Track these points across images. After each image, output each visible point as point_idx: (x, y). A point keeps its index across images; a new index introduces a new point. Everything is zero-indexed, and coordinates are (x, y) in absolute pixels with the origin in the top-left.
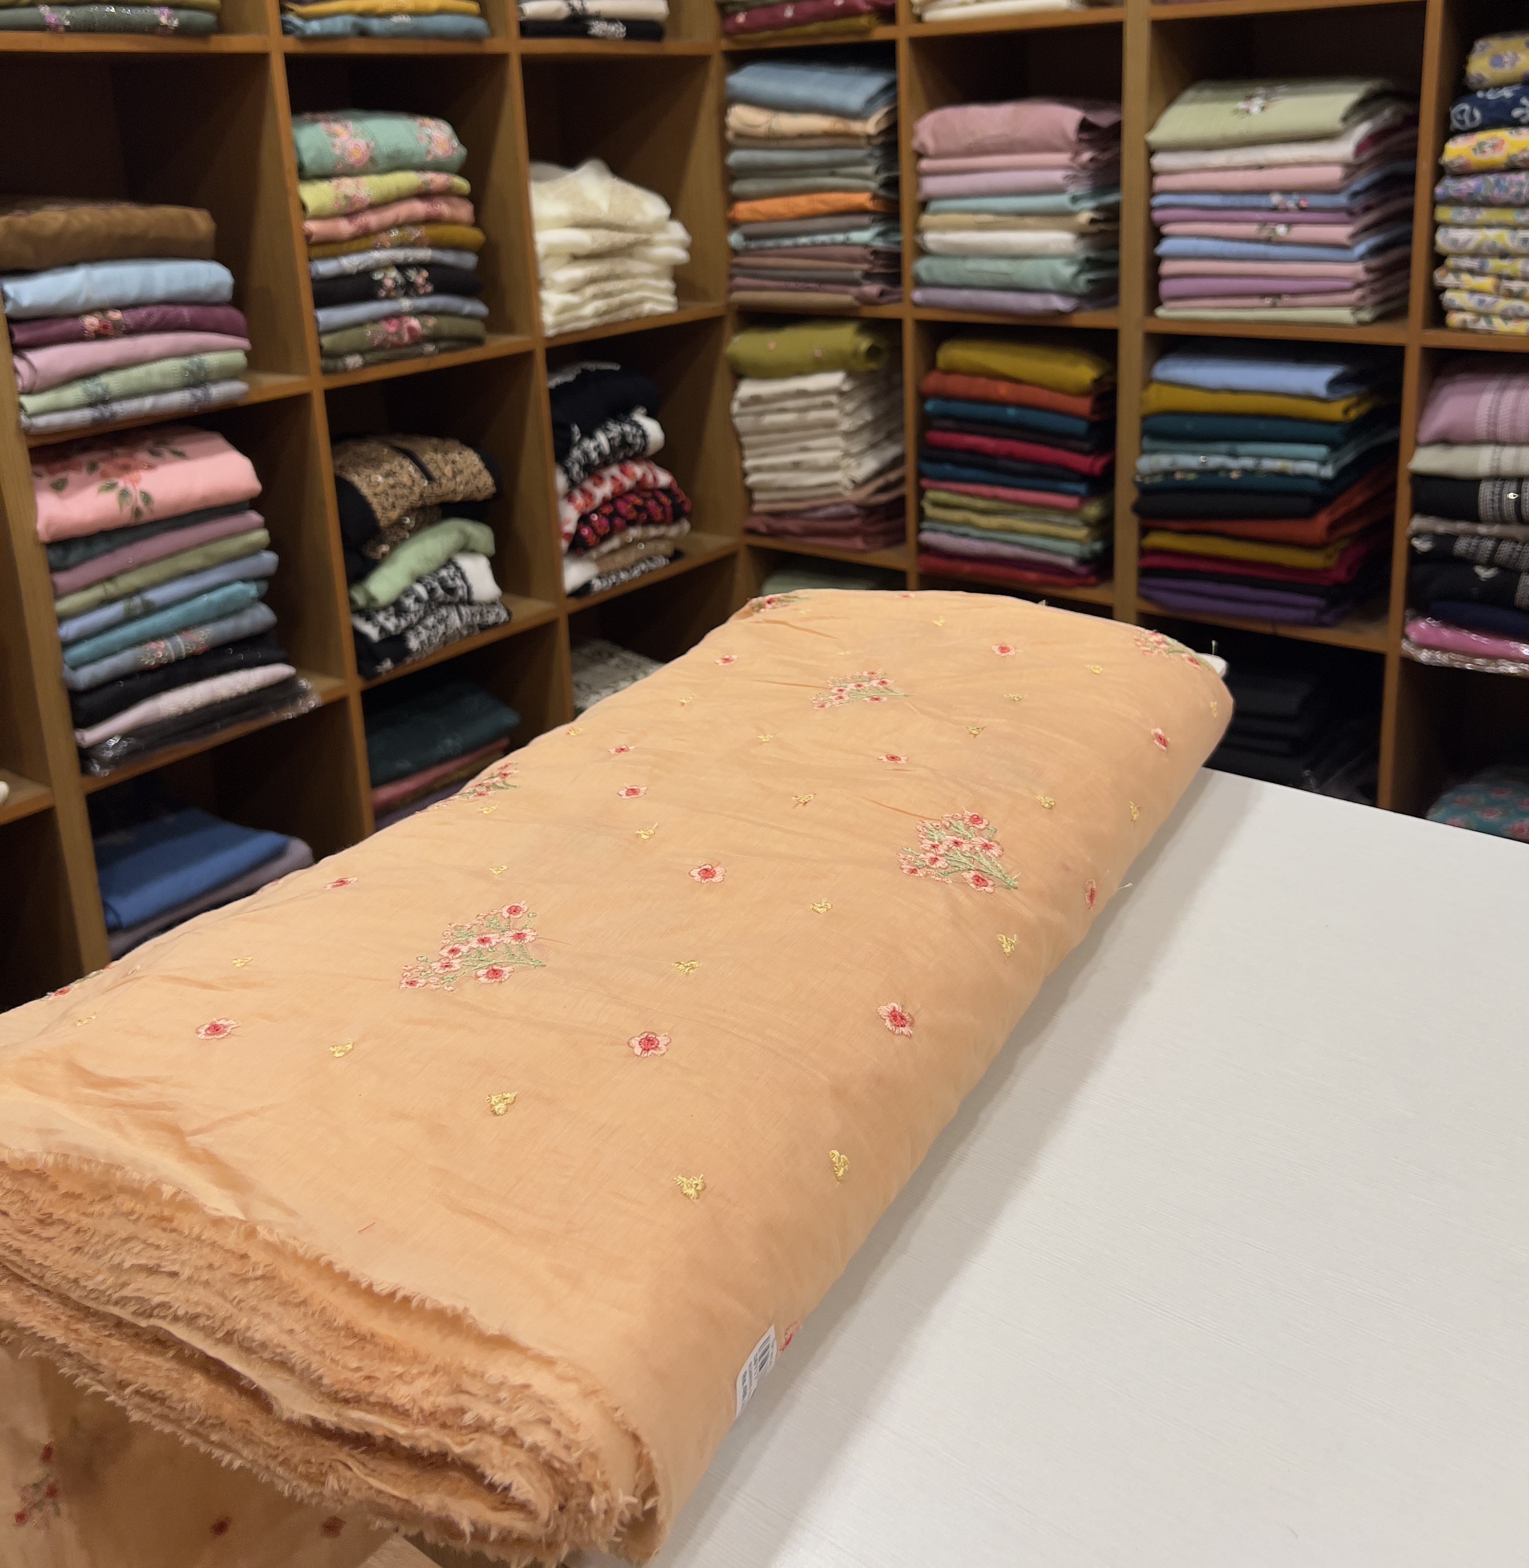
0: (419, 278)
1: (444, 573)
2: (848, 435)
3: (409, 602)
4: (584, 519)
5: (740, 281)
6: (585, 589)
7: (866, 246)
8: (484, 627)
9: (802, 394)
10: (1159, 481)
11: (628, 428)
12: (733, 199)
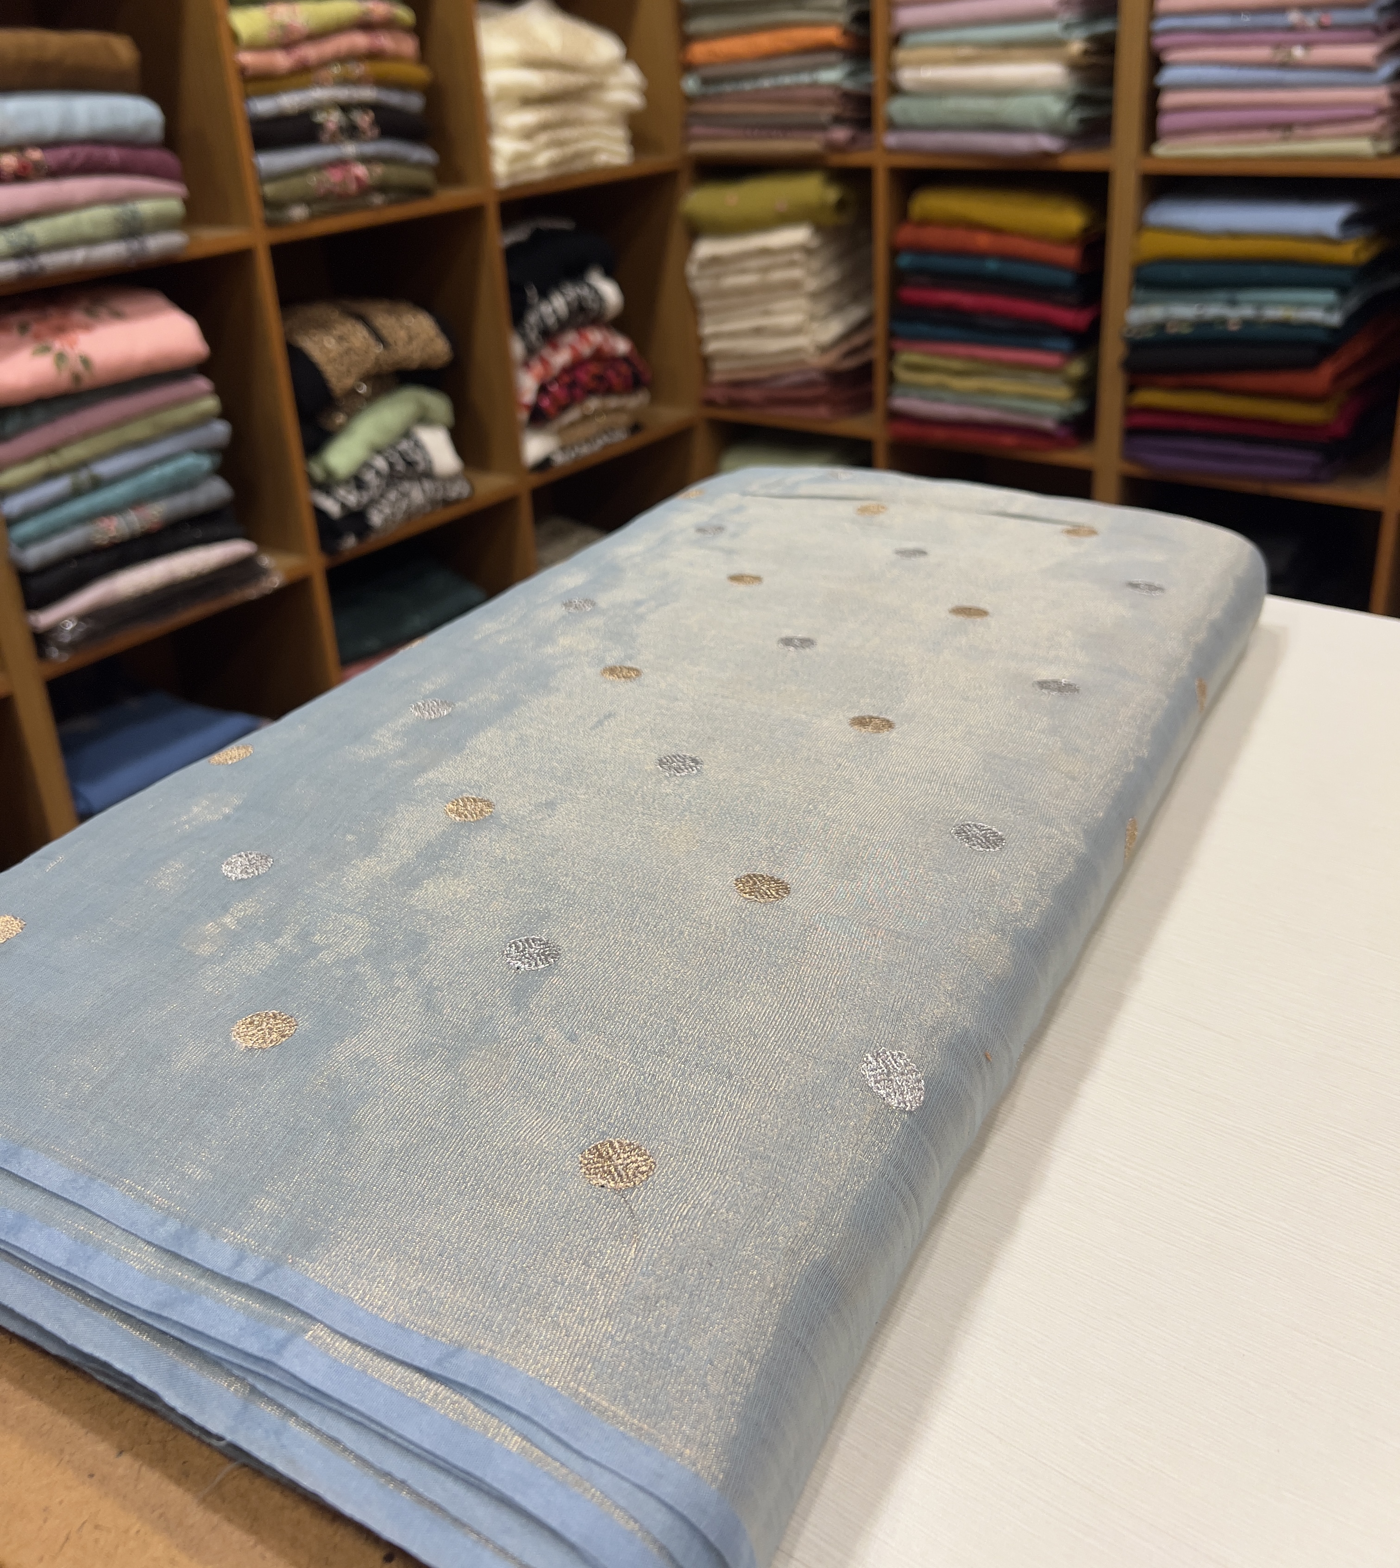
0: (364, 120)
2: (815, 296)
3: (370, 477)
4: (543, 389)
5: (696, 131)
6: (545, 464)
7: (834, 87)
8: (447, 503)
9: (765, 252)
10: (1150, 335)
11: (585, 292)
12: (686, 40)
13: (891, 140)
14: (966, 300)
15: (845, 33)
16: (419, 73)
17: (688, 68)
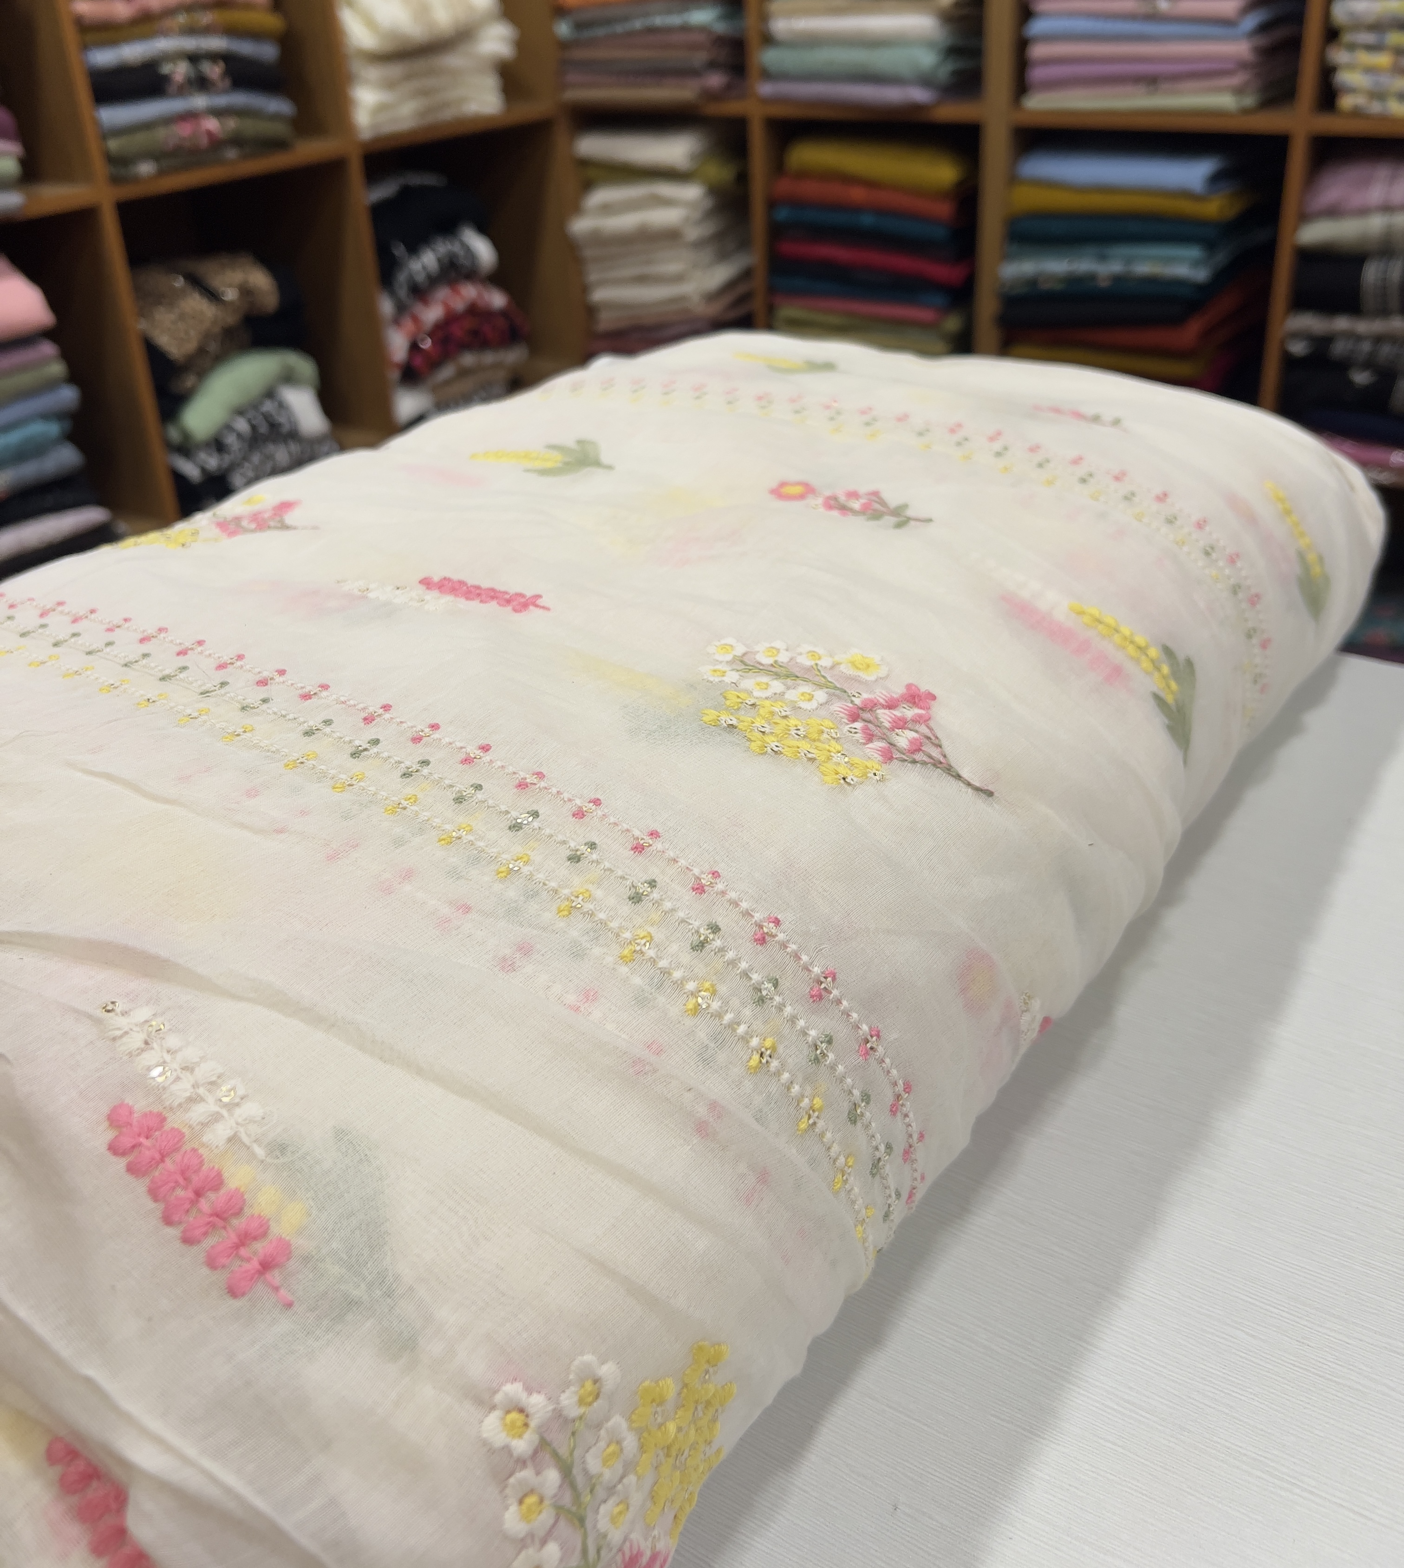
0: (214, 71)
1: (268, 406)
2: (697, 246)
3: (231, 440)
4: (414, 347)
5: (572, 77)
6: (418, 421)
7: (705, 28)
10: (1023, 291)
11: (456, 248)
13: (766, 89)
14: (841, 253)
16: (272, 22)
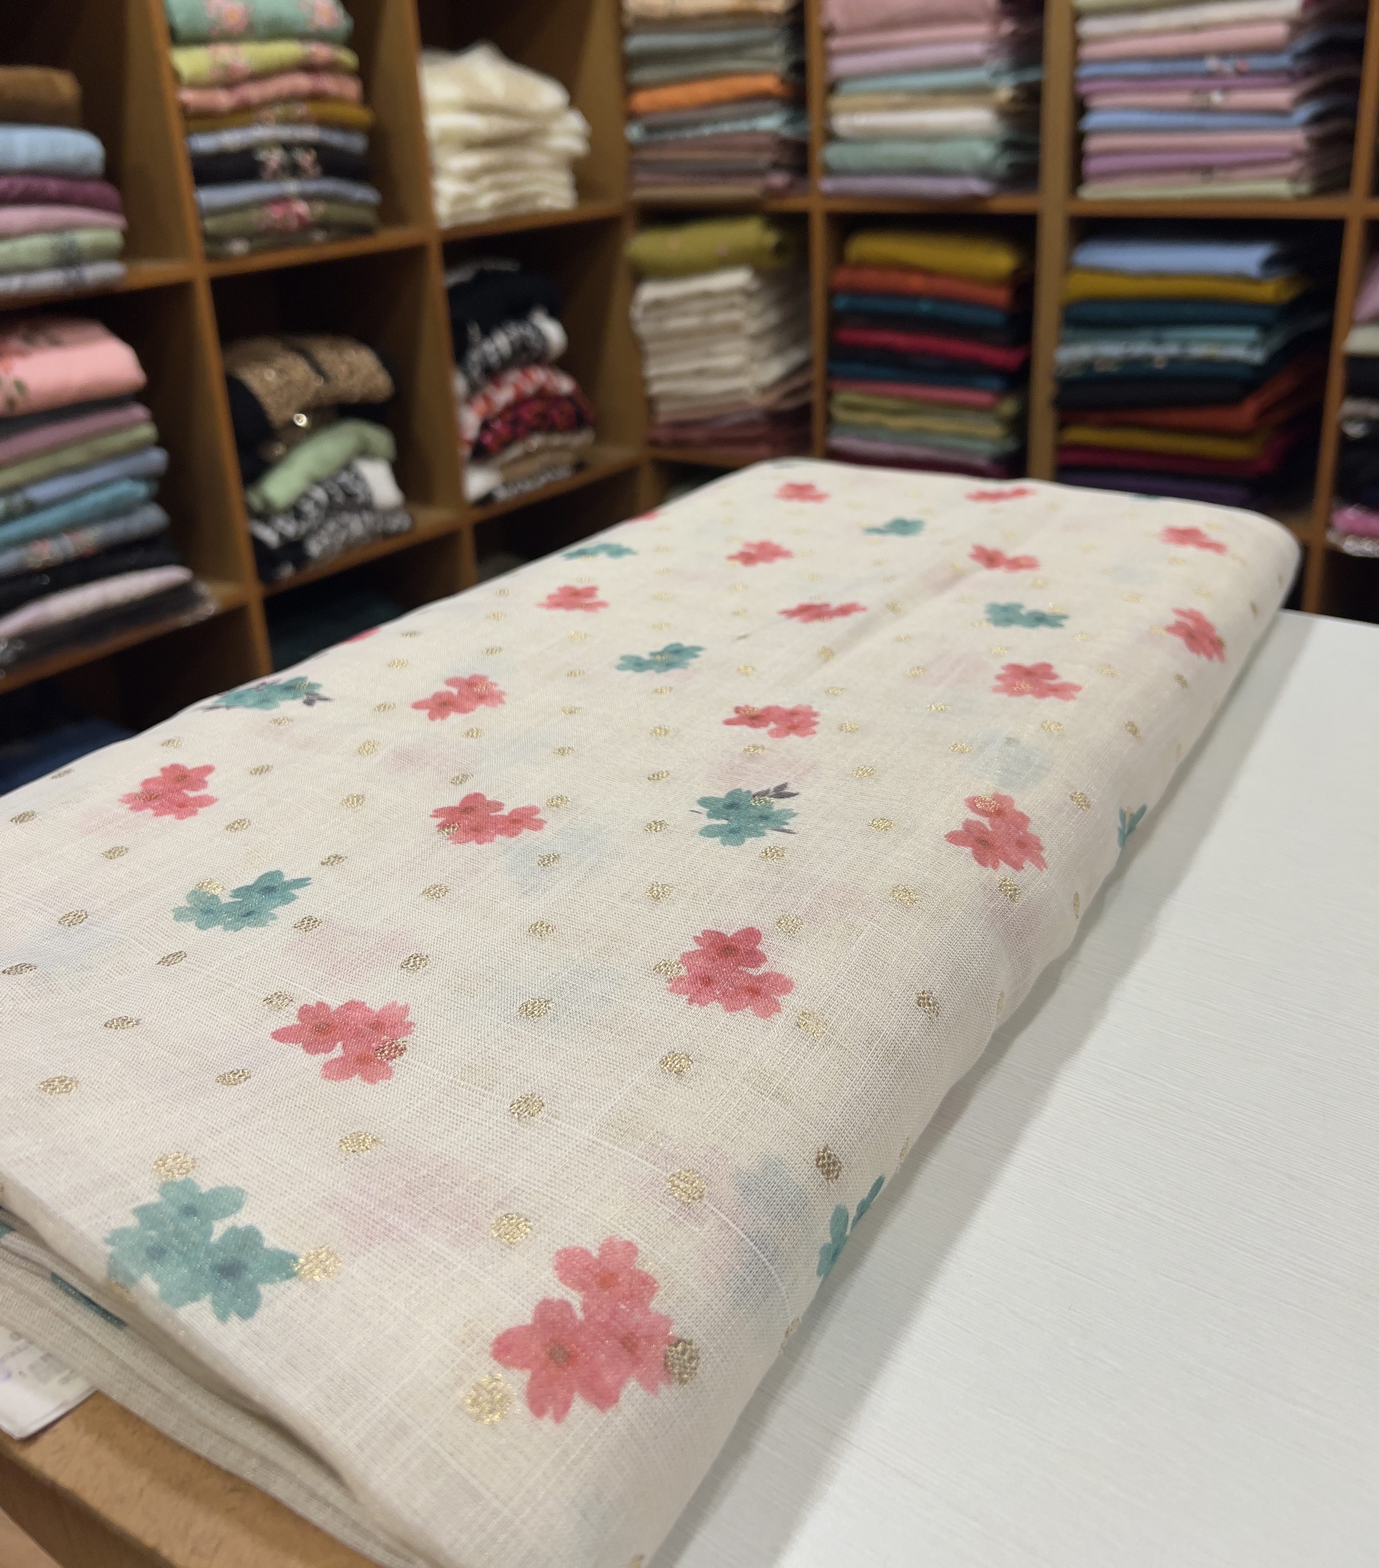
0: (306, 159)
1: (345, 478)
2: (753, 339)
3: (308, 508)
4: (485, 426)
5: (641, 177)
6: (487, 499)
7: (772, 134)
8: (387, 535)
9: (706, 295)
10: (1079, 374)
11: (528, 332)
12: (630, 89)
13: (827, 185)
14: (899, 340)
15: (783, 81)
16: (361, 115)
17: (631, 116)
